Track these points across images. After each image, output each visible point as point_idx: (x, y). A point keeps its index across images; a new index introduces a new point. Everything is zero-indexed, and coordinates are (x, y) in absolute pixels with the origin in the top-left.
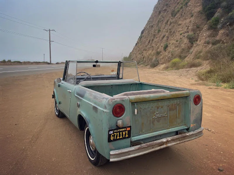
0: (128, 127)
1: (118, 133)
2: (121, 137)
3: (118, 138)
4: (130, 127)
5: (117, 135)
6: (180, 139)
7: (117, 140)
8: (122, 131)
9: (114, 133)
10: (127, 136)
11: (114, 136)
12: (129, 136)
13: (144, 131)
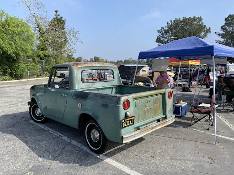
0: (133, 117)
1: (127, 122)
2: (129, 124)
3: (127, 125)
4: (134, 116)
5: (127, 123)
6: (163, 124)
7: (126, 126)
8: (129, 120)
9: (125, 121)
10: (132, 123)
11: (125, 124)
12: (133, 124)
13: (140, 120)
